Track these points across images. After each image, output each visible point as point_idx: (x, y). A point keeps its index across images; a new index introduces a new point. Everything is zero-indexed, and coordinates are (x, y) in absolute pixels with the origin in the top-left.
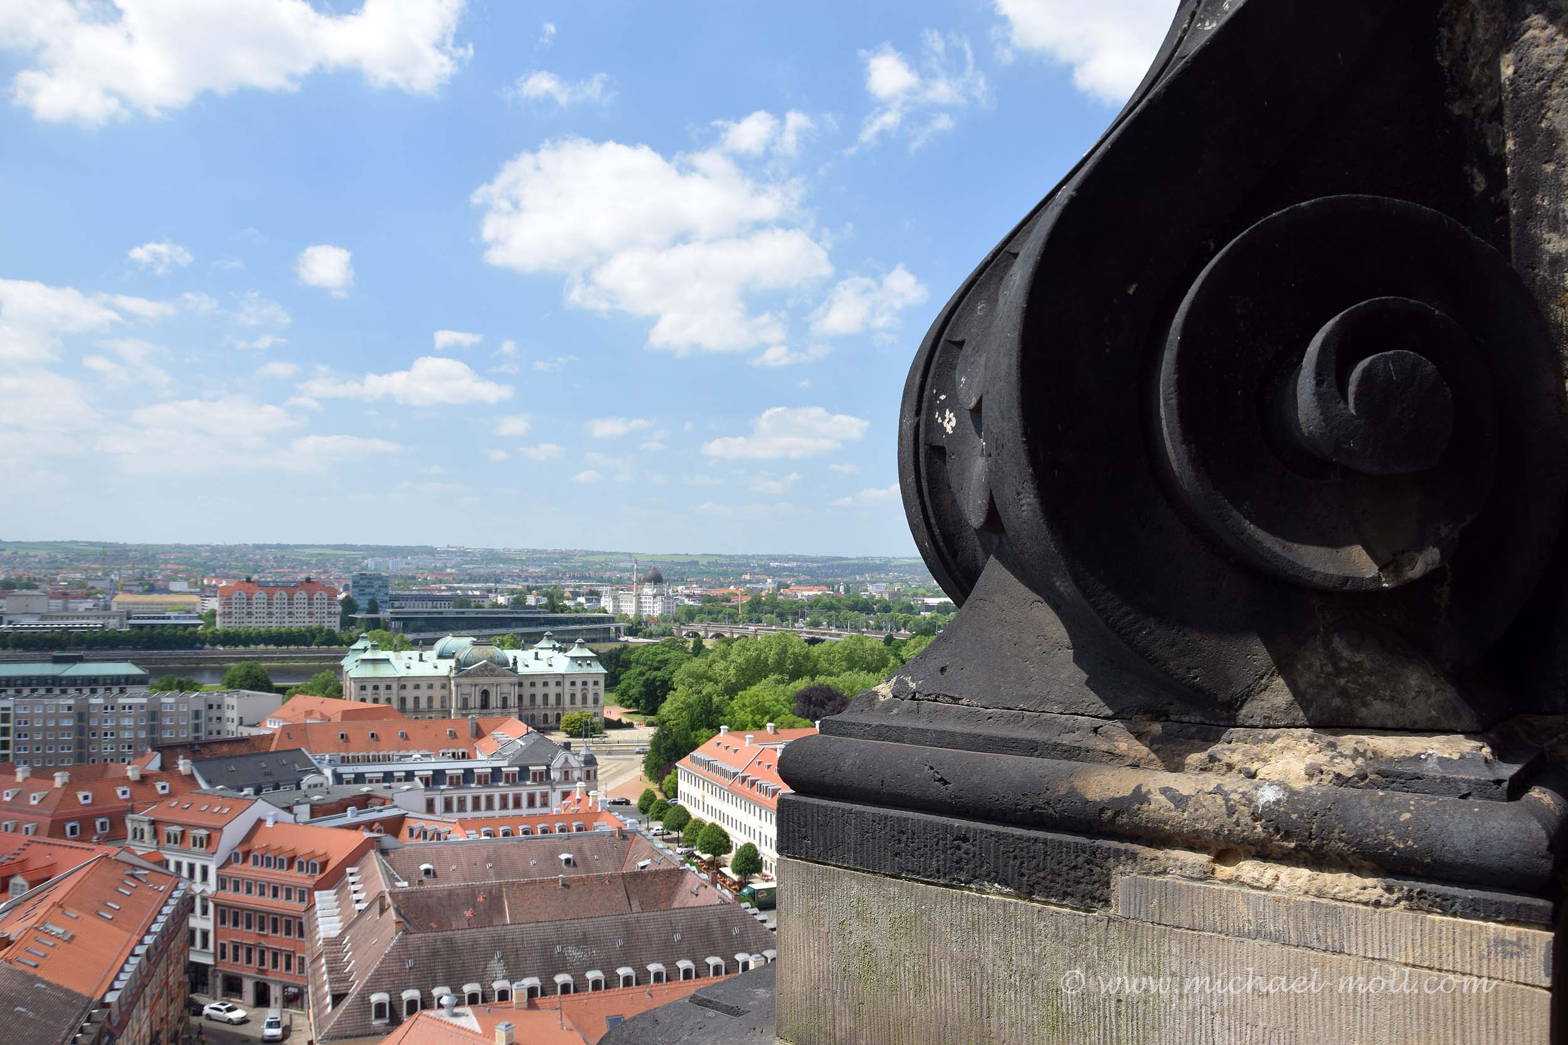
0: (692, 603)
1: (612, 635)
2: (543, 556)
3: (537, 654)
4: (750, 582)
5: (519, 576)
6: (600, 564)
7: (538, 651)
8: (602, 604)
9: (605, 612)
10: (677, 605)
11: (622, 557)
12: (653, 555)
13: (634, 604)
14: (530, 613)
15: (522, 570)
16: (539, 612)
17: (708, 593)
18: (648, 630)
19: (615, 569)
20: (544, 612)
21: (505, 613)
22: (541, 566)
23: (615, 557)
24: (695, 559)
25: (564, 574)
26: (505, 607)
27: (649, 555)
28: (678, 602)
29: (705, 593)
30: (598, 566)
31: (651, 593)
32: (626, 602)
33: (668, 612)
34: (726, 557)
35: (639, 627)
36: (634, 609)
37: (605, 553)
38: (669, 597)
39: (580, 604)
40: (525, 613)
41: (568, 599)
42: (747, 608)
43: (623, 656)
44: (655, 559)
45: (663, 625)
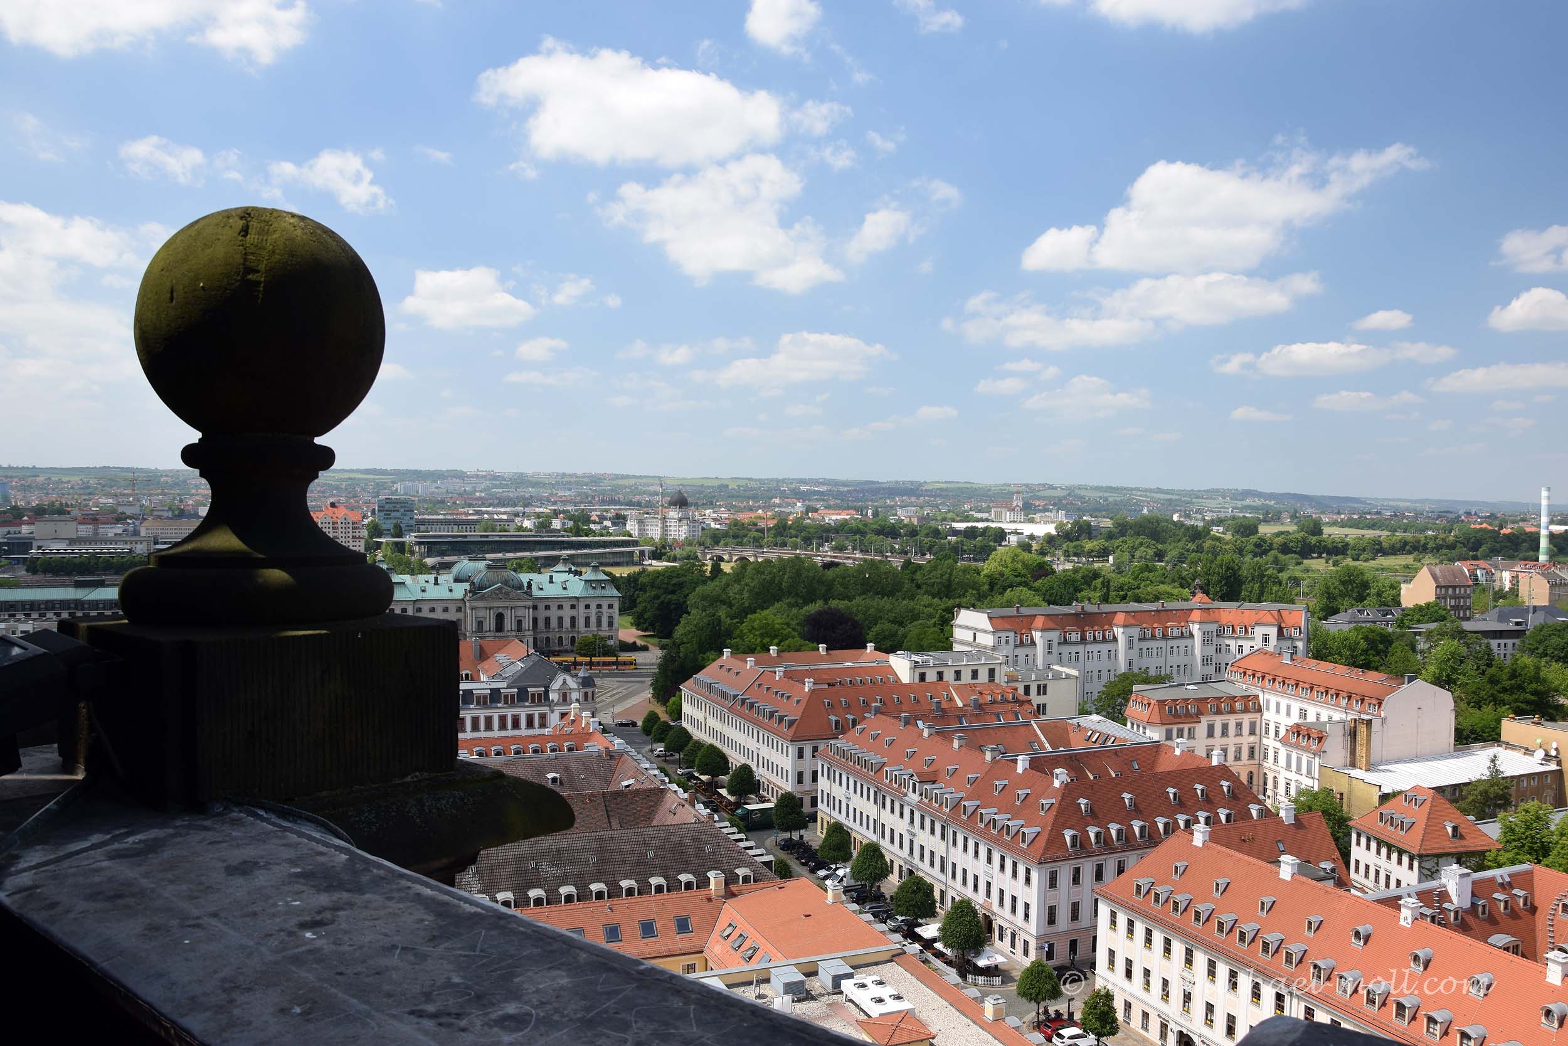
0: (718, 526)
1: (636, 559)
2: (572, 480)
3: (551, 577)
4: (779, 506)
5: (549, 501)
6: (630, 487)
7: (554, 574)
8: (628, 528)
9: (630, 535)
10: (703, 529)
11: (652, 481)
12: (683, 479)
13: (659, 528)
14: (554, 536)
15: (551, 494)
16: (563, 536)
17: (736, 517)
18: (672, 554)
19: (644, 493)
20: (568, 536)
21: (529, 536)
22: (570, 490)
23: (645, 480)
24: (725, 483)
25: (593, 498)
26: (531, 530)
27: (678, 479)
28: (704, 526)
29: (732, 516)
30: (628, 490)
31: (676, 517)
32: (652, 525)
33: (693, 536)
34: (756, 480)
35: (663, 551)
36: (659, 533)
37: (634, 477)
38: (694, 521)
39: (606, 528)
40: (549, 536)
41: (594, 522)
42: (773, 532)
43: (640, 580)
44: (685, 482)
45: (688, 548)
